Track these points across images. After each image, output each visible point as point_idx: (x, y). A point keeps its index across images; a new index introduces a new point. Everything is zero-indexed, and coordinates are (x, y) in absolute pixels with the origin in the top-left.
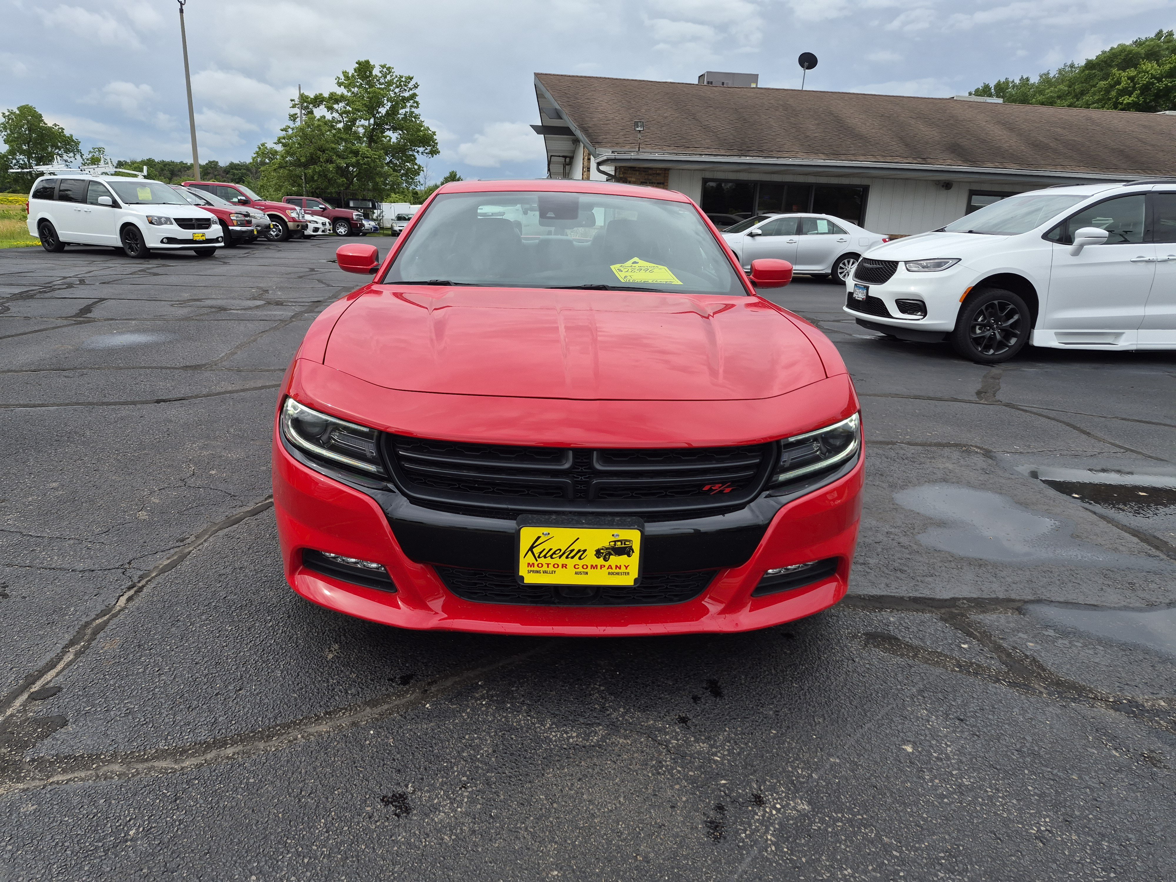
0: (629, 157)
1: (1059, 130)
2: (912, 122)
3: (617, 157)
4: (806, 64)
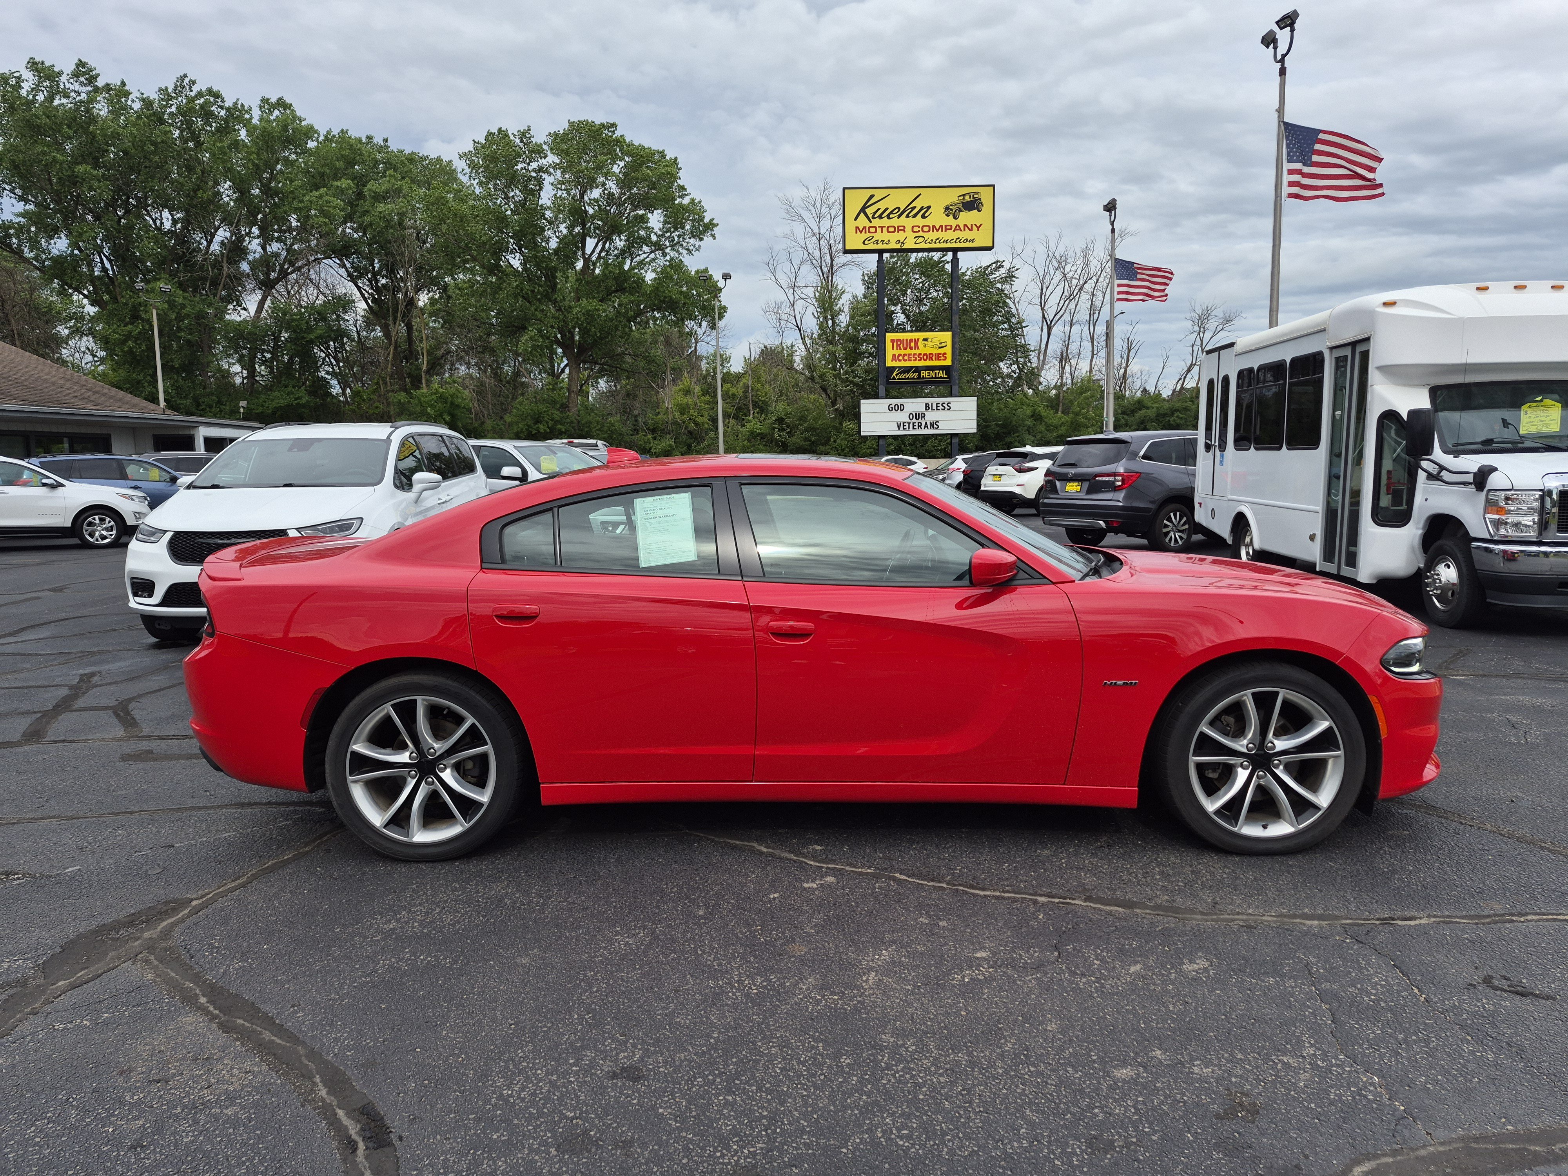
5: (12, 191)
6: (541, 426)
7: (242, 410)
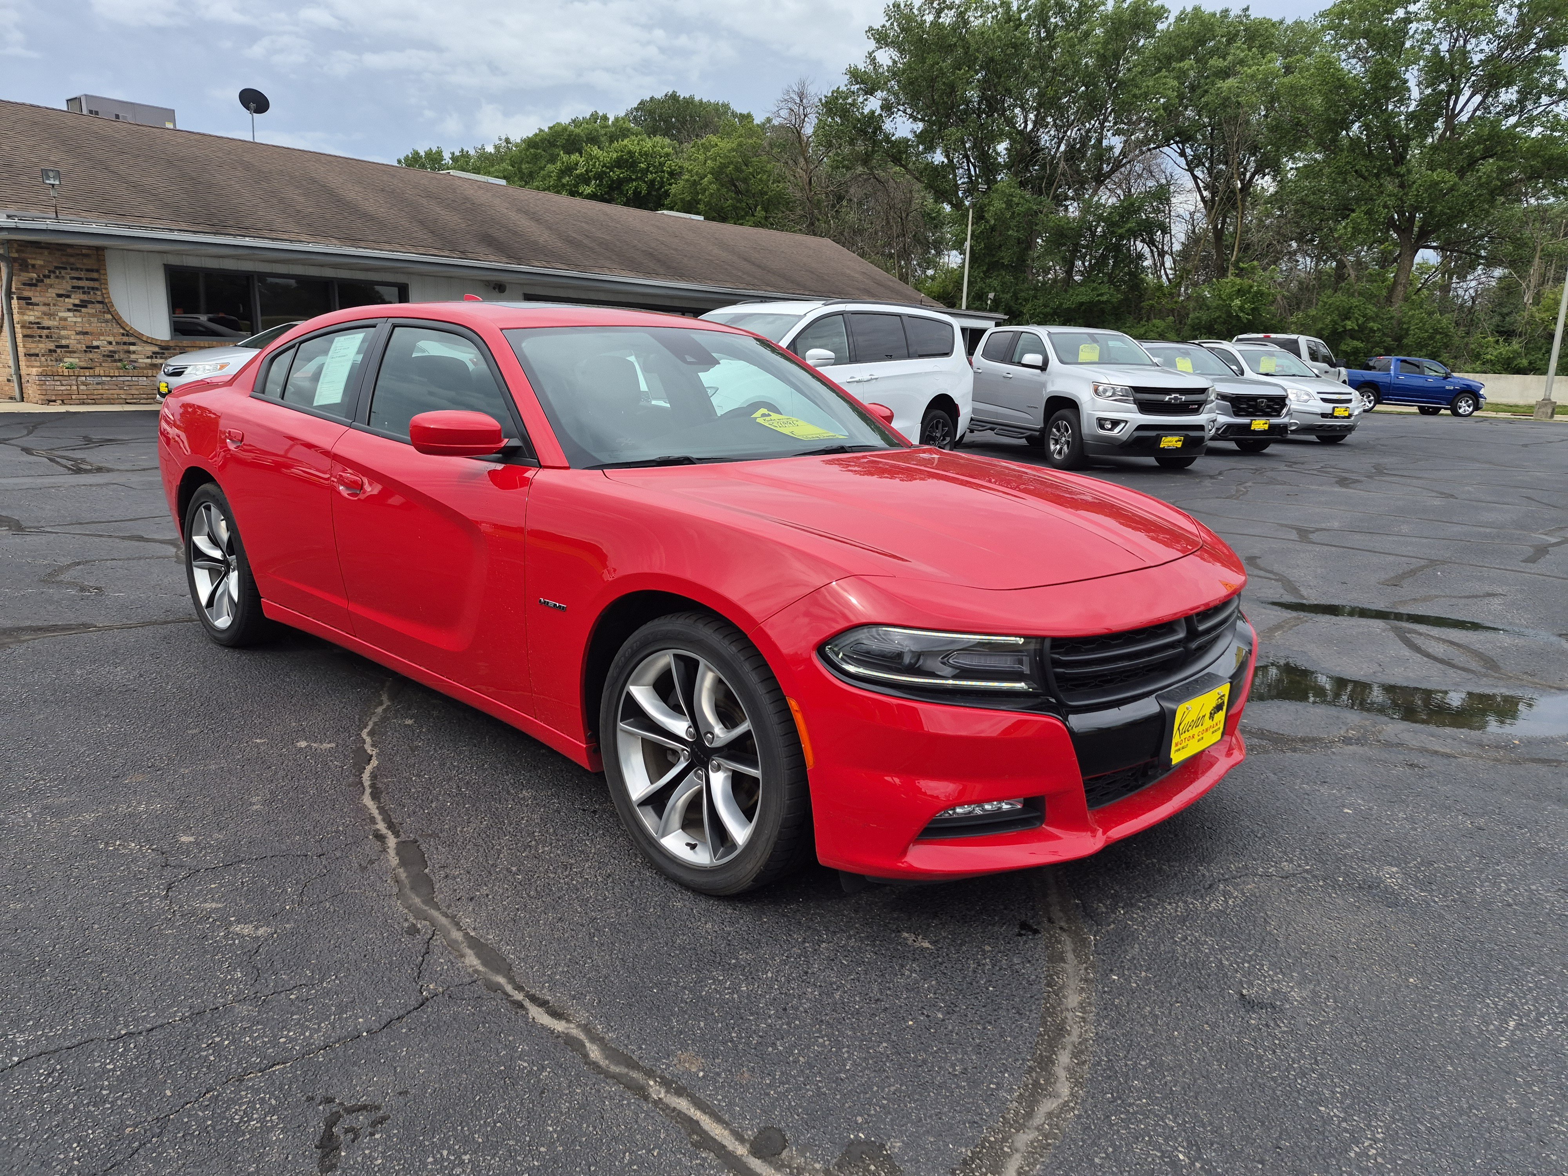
0: (44, 227)
1: (584, 225)
2: (424, 201)
3: (21, 226)
4: (252, 105)
5: (905, 112)
6: (1349, 323)
7: (989, 302)
